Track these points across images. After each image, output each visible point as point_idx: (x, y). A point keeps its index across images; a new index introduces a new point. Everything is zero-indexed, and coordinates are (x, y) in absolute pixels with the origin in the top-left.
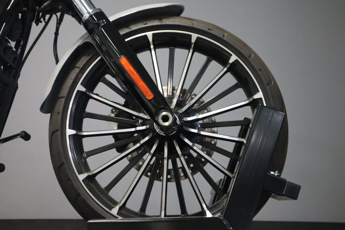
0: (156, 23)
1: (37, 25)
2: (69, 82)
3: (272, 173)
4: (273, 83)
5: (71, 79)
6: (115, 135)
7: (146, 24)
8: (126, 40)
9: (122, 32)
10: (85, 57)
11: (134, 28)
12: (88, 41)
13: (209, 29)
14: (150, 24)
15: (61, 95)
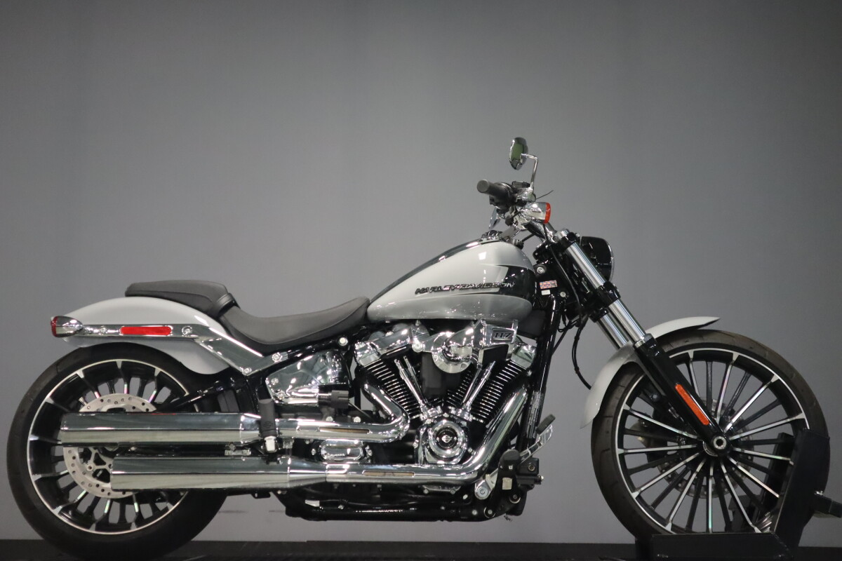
0: (697, 341)
3: (818, 493)
4: (815, 404)
5: (617, 398)
8: (671, 357)
9: (666, 349)
10: (628, 376)
11: (676, 345)
12: (634, 361)
13: (751, 348)
14: (691, 342)
15: (607, 414)
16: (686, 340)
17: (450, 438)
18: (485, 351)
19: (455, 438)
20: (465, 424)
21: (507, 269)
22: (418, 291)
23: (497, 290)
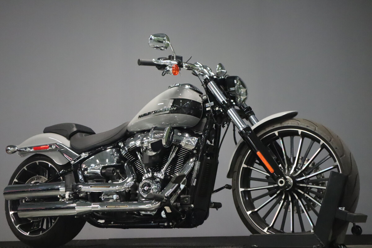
0: (278, 126)
1: (223, 128)
2: (238, 163)
4: (345, 156)
5: (239, 161)
6: (268, 189)
7: (274, 127)
11: (268, 130)
13: (307, 126)
14: (276, 127)
15: (235, 170)
16: (273, 126)
17: (148, 188)
18: (151, 144)
19: (150, 188)
20: (158, 180)
21: (173, 100)
22: (140, 117)
23: (168, 112)
